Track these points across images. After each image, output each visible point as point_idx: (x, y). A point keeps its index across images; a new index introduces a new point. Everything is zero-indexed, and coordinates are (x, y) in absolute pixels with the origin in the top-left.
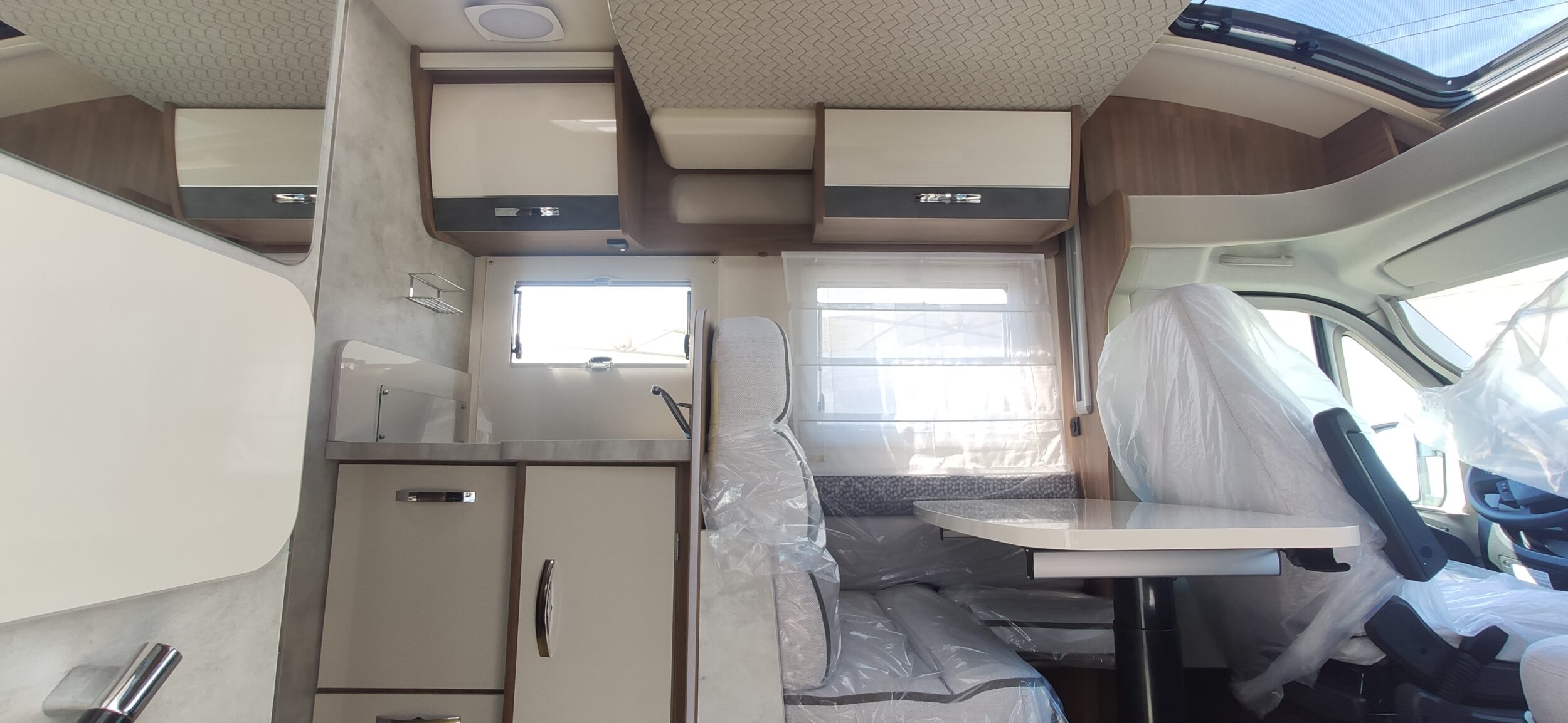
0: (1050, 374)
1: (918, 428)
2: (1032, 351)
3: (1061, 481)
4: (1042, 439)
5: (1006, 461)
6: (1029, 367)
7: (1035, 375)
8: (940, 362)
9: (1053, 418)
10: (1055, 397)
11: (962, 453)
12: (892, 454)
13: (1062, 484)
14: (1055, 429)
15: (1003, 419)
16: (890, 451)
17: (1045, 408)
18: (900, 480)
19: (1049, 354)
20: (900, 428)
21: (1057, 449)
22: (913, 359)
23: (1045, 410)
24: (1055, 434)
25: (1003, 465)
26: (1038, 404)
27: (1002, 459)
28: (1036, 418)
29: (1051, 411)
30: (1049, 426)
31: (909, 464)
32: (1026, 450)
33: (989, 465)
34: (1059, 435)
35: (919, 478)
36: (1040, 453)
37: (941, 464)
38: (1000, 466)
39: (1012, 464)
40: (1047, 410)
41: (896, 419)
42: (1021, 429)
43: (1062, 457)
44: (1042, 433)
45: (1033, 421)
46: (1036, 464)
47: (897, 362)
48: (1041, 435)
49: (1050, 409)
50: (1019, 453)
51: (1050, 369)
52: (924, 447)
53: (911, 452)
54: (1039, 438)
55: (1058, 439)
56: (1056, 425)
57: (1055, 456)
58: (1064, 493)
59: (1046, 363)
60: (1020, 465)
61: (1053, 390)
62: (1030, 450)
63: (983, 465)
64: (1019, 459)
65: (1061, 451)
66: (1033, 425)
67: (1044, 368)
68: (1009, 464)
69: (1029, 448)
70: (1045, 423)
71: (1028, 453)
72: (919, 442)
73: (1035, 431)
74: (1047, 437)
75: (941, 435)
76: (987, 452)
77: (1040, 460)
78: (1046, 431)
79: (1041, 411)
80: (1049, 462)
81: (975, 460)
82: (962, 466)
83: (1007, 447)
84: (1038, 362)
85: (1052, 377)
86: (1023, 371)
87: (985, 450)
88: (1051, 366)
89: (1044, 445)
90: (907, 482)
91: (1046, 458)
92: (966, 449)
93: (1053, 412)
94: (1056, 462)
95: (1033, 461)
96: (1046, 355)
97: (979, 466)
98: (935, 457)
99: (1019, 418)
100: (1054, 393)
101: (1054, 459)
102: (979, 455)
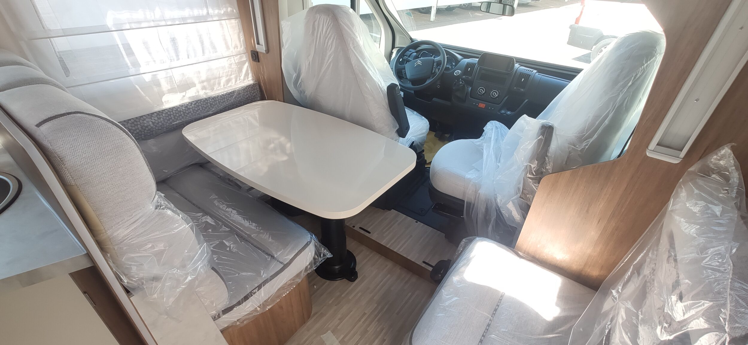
0: (237, 24)
1: (161, 76)
2: (224, 9)
3: (252, 89)
4: (238, 67)
5: (222, 84)
6: (224, 21)
7: (229, 26)
8: (163, 23)
9: (242, 53)
10: (242, 39)
11: (195, 86)
12: (147, 97)
13: (253, 91)
14: (244, 59)
15: (214, 58)
16: (144, 95)
17: (237, 47)
18: (160, 114)
19: (235, 11)
20: (147, 78)
21: (247, 70)
22: (140, 22)
23: (238, 48)
24: (243, 63)
25: (220, 87)
26: (233, 45)
27: (219, 84)
28: (234, 54)
29: (241, 48)
30: (241, 58)
31: (162, 102)
32: (231, 75)
33: (212, 89)
34: (247, 62)
35: (172, 109)
36: (239, 76)
37: (184, 96)
38: (219, 88)
39: (226, 85)
40: (239, 48)
41: (142, 72)
42: (225, 63)
43: (250, 75)
44: (238, 63)
45: (232, 57)
46: (238, 82)
47: (127, 26)
48: (237, 64)
49: (240, 47)
50: (228, 78)
51: (236, 21)
52: (169, 88)
53: (162, 94)
54: (237, 66)
55: (247, 64)
56: (245, 57)
57: (247, 75)
58: (255, 95)
59: (234, 17)
60: (229, 85)
61: (240, 35)
62: (234, 74)
63: (209, 90)
64: (228, 81)
65: (249, 72)
66: (232, 59)
67: (233, 21)
68: (224, 86)
69: (232, 73)
70: (239, 56)
71: (233, 76)
72: (165, 86)
73: (234, 62)
74: (242, 64)
75: (177, 75)
76: (210, 81)
77: (240, 79)
78: (240, 61)
79: (236, 49)
80: (244, 79)
81: (204, 88)
82: (197, 94)
83: (220, 76)
84: (229, 17)
85: (239, 26)
86: (221, 24)
87: (208, 80)
88: (237, 19)
89: (240, 70)
90: (165, 114)
91: (242, 78)
92: (196, 81)
93: (242, 49)
94: (248, 78)
95: (236, 81)
96: (233, 11)
97: (207, 91)
98: (179, 93)
99: (224, 57)
100: (241, 37)
101: (247, 77)
102: (205, 84)
